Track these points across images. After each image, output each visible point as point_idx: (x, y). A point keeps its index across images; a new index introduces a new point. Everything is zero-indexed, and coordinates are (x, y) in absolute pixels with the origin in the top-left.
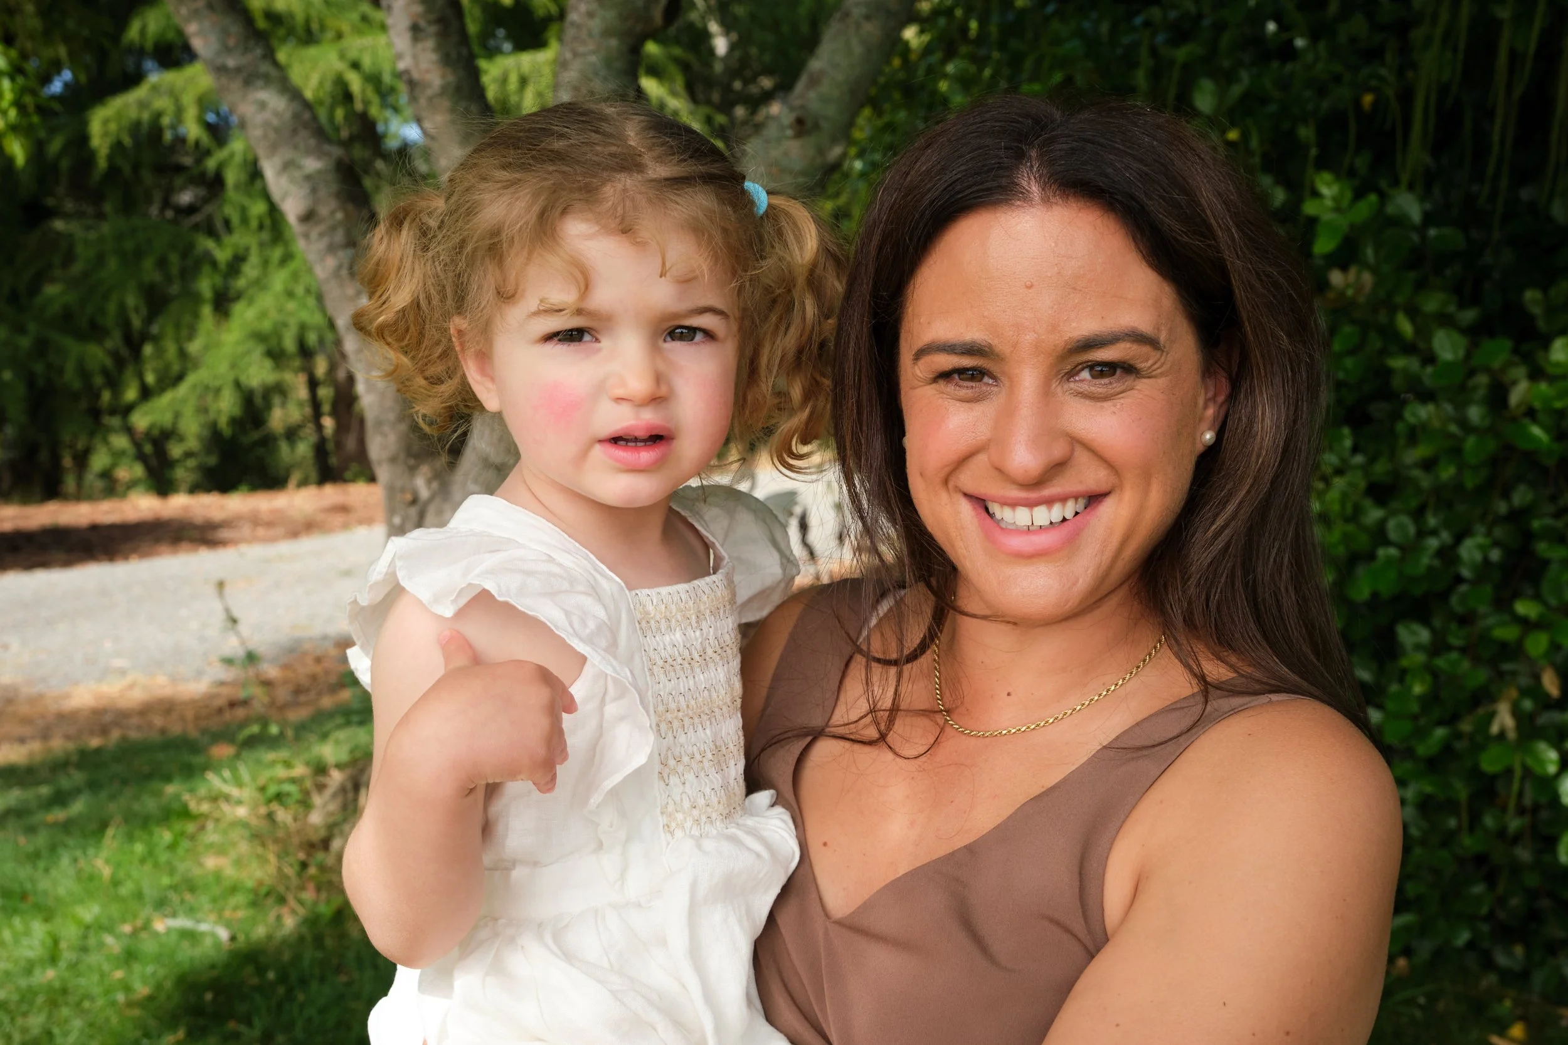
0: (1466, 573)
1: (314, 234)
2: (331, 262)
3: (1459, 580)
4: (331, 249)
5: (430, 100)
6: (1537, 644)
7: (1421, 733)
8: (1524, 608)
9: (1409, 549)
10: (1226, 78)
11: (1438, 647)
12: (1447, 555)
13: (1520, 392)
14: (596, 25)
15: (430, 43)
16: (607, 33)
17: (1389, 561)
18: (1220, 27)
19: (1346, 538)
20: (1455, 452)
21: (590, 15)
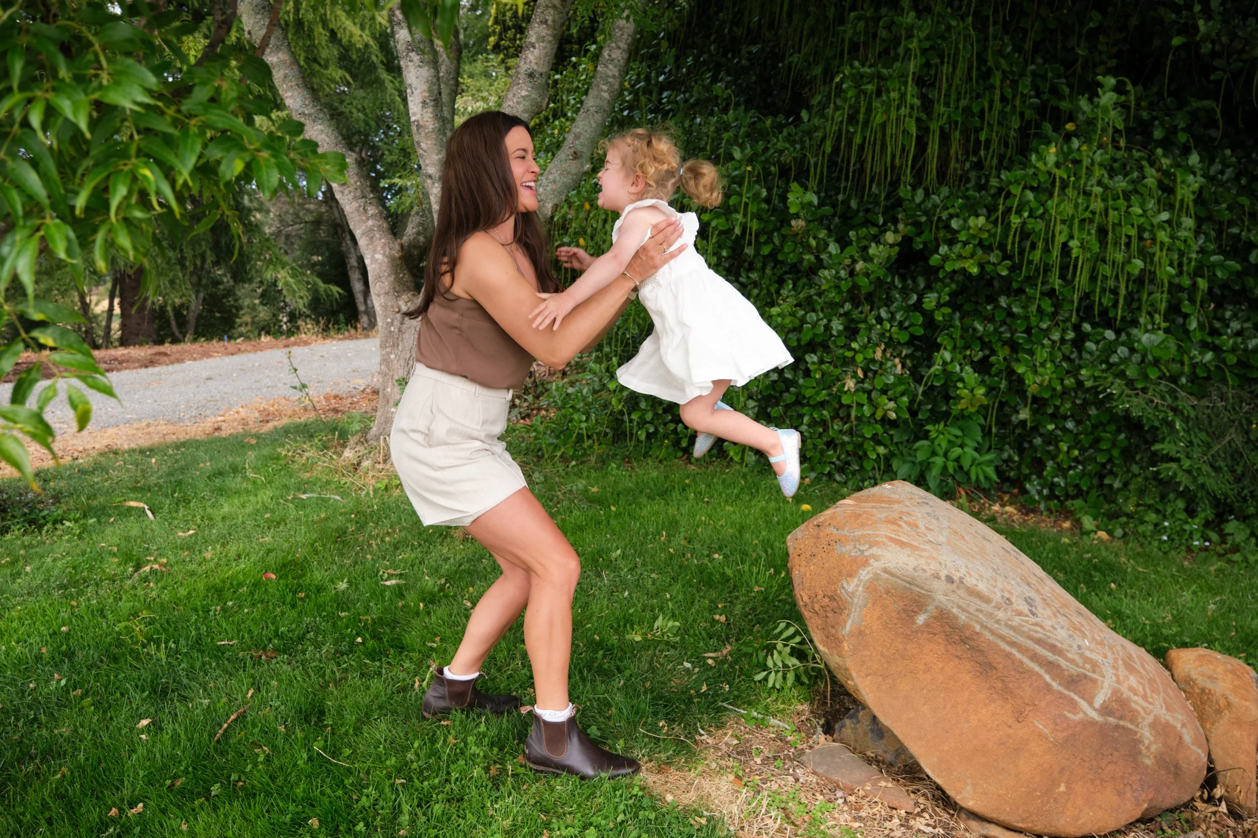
0: (834, 333)
1: (346, 192)
2: (355, 205)
3: (832, 336)
4: (355, 198)
5: (426, 134)
6: (859, 358)
7: (817, 393)
8: (854, 345)
9: (815, 325)
10: (742, 148)
11: (821, 362)
12: (827, 328)
13: (860, 266)
14: (521, 107)
15: (430, 110)
17: (808, 329)
18: (739, 127)
19: (791, 322)
20: (837, 287)
21: (518, 103)
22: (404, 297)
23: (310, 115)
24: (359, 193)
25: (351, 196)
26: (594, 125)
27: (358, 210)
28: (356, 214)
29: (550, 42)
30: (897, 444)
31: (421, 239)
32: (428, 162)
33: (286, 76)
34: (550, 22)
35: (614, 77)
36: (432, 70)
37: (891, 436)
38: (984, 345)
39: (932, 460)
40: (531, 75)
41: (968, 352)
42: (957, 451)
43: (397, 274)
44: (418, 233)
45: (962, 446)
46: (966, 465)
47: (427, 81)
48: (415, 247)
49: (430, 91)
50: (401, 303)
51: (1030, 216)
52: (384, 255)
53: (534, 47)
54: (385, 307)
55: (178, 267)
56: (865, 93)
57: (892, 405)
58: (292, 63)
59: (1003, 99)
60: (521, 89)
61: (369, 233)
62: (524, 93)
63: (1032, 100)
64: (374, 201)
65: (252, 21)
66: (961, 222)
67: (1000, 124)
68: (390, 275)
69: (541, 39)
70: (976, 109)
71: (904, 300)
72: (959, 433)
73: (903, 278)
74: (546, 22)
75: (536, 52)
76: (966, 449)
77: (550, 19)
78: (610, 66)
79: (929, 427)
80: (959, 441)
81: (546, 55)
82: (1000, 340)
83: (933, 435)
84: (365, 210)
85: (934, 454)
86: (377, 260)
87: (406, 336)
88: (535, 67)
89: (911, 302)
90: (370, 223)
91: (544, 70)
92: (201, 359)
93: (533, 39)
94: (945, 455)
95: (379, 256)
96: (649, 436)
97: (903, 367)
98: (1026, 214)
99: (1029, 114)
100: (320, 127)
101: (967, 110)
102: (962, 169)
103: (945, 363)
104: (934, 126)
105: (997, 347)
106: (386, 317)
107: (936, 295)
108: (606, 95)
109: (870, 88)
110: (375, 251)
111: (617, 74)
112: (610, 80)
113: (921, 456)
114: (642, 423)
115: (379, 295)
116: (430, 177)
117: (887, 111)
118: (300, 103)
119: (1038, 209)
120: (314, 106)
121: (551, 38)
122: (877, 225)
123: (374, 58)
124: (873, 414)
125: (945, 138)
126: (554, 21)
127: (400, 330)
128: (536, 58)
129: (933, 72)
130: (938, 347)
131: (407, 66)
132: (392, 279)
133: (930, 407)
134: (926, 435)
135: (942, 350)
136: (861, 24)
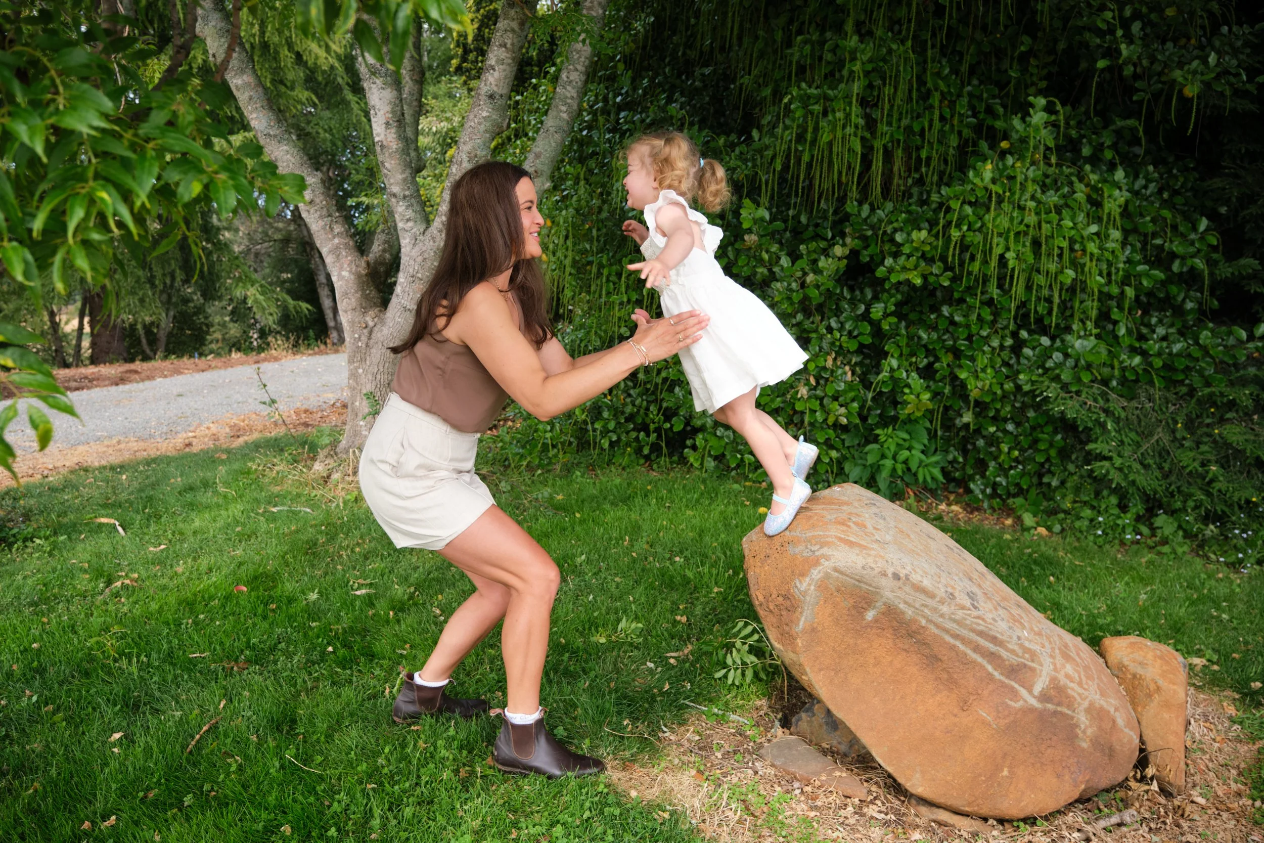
1: (312, 211)
2: (321, 223)
4: (321, 217)
5: (390, 154)
13: (810, 278)
14: (482, 128)
15: (393, 130)
16: (486, 131)
20: (789, 298)
21: (480, 124)
22: (371, 313)
23: (275, 136)
24: (324, 212)
25: (317, 215)
26: (554, 145)
27: (324, 228)
28: (322, 232)
29: (509, 64)
30: (848, 447)
31: (387, 256)
32: (392, 181)
33: (251, 98)
34: (509, 46)
35: (572, 98)
36: (395, 92)
37: (843, 440)
38: (929, 352)
39: (881, 462)
40: (491, 97)
41: (914, 360)
42: (905, 454)
43: (363, 290)
44: (384, 251)
45: (910, 449)
46: (914, 466)
47: (390, 103)
48: (381, 264)
49: (393, 112)
50: (368, 319)
51: (969, 229)
52: (350, 272)
53: (494, 69)
54: (352, 323)
55: (148, 286)
56: (812, 113)
57: (843, 410)
58: (257, 85)
59: (942, 118)
60: (482, 110)
61: (335, 250)
62: (485, 114)
63: (969, 120)
64: (340, 220)
65: (216, 44)
66: (905, 235)
67: (940, 142)
68: (356, 292)
69: (500, 61)
70: (917, 128)
71: (853, 310)
72: (906, 436)
73: (852, 289)
74: (505, 46)
75: (496, 74)
76: (913, 452)
77: (509, 42)
78: (569, 88)
79: (878, 432)
80: (907, 445)
81: (505, 78)
82: (943, 347)
83: (882, 438)
84: (331, 229)
85: (883, 456)
86: (344, 277)
87: (373, 351)
88: (495, 89)
89: (859, 312)
90: (336, 241)
91: (504, 91)
92: (171, 375)
93: (492, 62)
94: (894, 458)
95: (345, 274)
96: (612, 444)
97: (853, 373)
98: (965, 228)
99: (966, 132)
100: (285, 148)
101: (909, 130)
102: (905, 185)
103: (892, 370)
104: (878, 144)
105: (941, 354)
106: (353, 332)
107: (883, 305)
108: (565, 116)
109: (817, 108)
110: (341, 268)
111: (575, 95)
112: (569, 101)
113: (871, 459)
114: (605, 432)
115: (346, 312)
116: (395, 195)
117: (833, 130)
118: (265, 124)
119: (976, 222)
120: (279, 127)
121: (510, 61)
122: (825, 239)
123: (339, 80)
124: (825, 420)
125: (888, 155)
126: (512, 44)
127: (367, 345)
128: (496, 80)
129: (875, 93)
130: (885, 355)
131: (370, 88)
132: (358, 295)
133: (879, 412)
134: (876, 439)
135: (889, 357)
136: (808, 48)
